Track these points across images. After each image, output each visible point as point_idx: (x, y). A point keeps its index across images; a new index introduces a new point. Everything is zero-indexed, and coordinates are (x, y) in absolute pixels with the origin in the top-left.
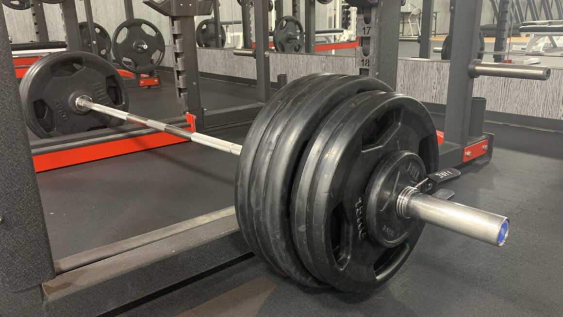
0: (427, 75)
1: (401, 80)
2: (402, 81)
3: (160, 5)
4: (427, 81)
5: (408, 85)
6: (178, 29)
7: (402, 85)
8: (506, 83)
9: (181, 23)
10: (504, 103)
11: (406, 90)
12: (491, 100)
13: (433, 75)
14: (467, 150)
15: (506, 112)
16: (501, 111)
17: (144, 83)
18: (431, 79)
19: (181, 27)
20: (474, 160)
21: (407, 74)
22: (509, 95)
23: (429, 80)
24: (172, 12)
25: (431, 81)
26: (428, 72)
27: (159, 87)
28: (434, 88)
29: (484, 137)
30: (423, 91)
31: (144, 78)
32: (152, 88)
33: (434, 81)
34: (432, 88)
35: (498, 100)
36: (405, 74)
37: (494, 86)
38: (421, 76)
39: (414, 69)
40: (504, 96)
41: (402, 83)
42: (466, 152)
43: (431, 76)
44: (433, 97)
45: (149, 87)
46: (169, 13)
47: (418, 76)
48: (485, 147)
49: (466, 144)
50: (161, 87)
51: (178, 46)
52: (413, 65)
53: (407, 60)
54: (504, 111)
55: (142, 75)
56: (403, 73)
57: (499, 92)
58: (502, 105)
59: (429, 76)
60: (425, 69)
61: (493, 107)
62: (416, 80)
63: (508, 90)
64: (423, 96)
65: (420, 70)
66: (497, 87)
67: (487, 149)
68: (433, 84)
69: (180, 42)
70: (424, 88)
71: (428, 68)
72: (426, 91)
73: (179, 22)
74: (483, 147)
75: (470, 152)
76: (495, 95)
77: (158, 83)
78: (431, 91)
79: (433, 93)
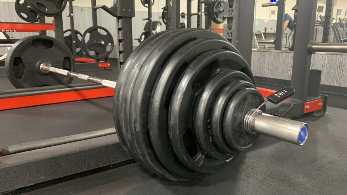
0: (285, 62)
1: (266, 65)
2: (268, 65)
3: (110, 9)
4: (285, 65)
5: (272, 68)
6: (121, 25)
7: (267, 68)
8: (340, 66)
9: (123, 21)
10: (339, 80)
11: (270, 72)
12: (330, 78)
13: (288, 61)
14: (307, 105)
15: (341, 86)
16: (337, 85)
17: (101, 66)
18: (287, 64)
19: (123, 24)
20: (312, 113)
21: (271, 61)
22: (343, 74)
23: (286, 65)
24: (118, 14)
25: (287, 65)
26: (285, 60)
27: (111, 68)
28: (289, 70)
29: (320, 97)
30: (281, 72)
31: (101, 63)
32: (106, 69)
33: (289, 65)
34: (288, 70)
35: (335, 78)
36: (269, 61)
37: (332, 68)
38: (280, 62)
39: (276, 58)
40: (339, 75)
41: (268, 67)
42: (306, 106)
43: (288, 62)
44: (288, 76)
45: (105, 68)
46: (116, 14)
47: (279, 62)
48: (321, 104)
49: (306, 100)
50: (112, 69)
51: (120, 35)
52: (275, 55)
53: (271, 52)
54: (339, 86)
55: (101, 61)
56: (268, 60)
57: (335, 73)
58: (338, 81)
59: (286, 62)
60: (283, 58)
61: (331, 83)
62: (277, 65)
63: (342, 72)
64: (282, 76)
65: (280, 58)
66: (334, 69)
67: (322, 106)
68: (289, 68)
69: (122, 33)
70: (282, 70)
71: (285, 57)
72: (284, 72)
73: (122, 20)
74: (319, 104)
75: (309, 106)
76: (333, 74)
77: (110, 66)
78: (287, 72)
79: (289, 74)
